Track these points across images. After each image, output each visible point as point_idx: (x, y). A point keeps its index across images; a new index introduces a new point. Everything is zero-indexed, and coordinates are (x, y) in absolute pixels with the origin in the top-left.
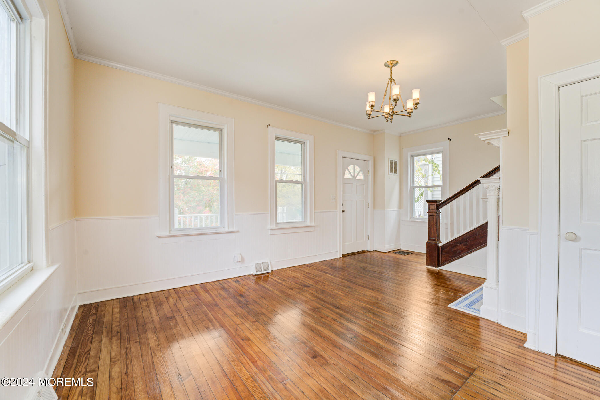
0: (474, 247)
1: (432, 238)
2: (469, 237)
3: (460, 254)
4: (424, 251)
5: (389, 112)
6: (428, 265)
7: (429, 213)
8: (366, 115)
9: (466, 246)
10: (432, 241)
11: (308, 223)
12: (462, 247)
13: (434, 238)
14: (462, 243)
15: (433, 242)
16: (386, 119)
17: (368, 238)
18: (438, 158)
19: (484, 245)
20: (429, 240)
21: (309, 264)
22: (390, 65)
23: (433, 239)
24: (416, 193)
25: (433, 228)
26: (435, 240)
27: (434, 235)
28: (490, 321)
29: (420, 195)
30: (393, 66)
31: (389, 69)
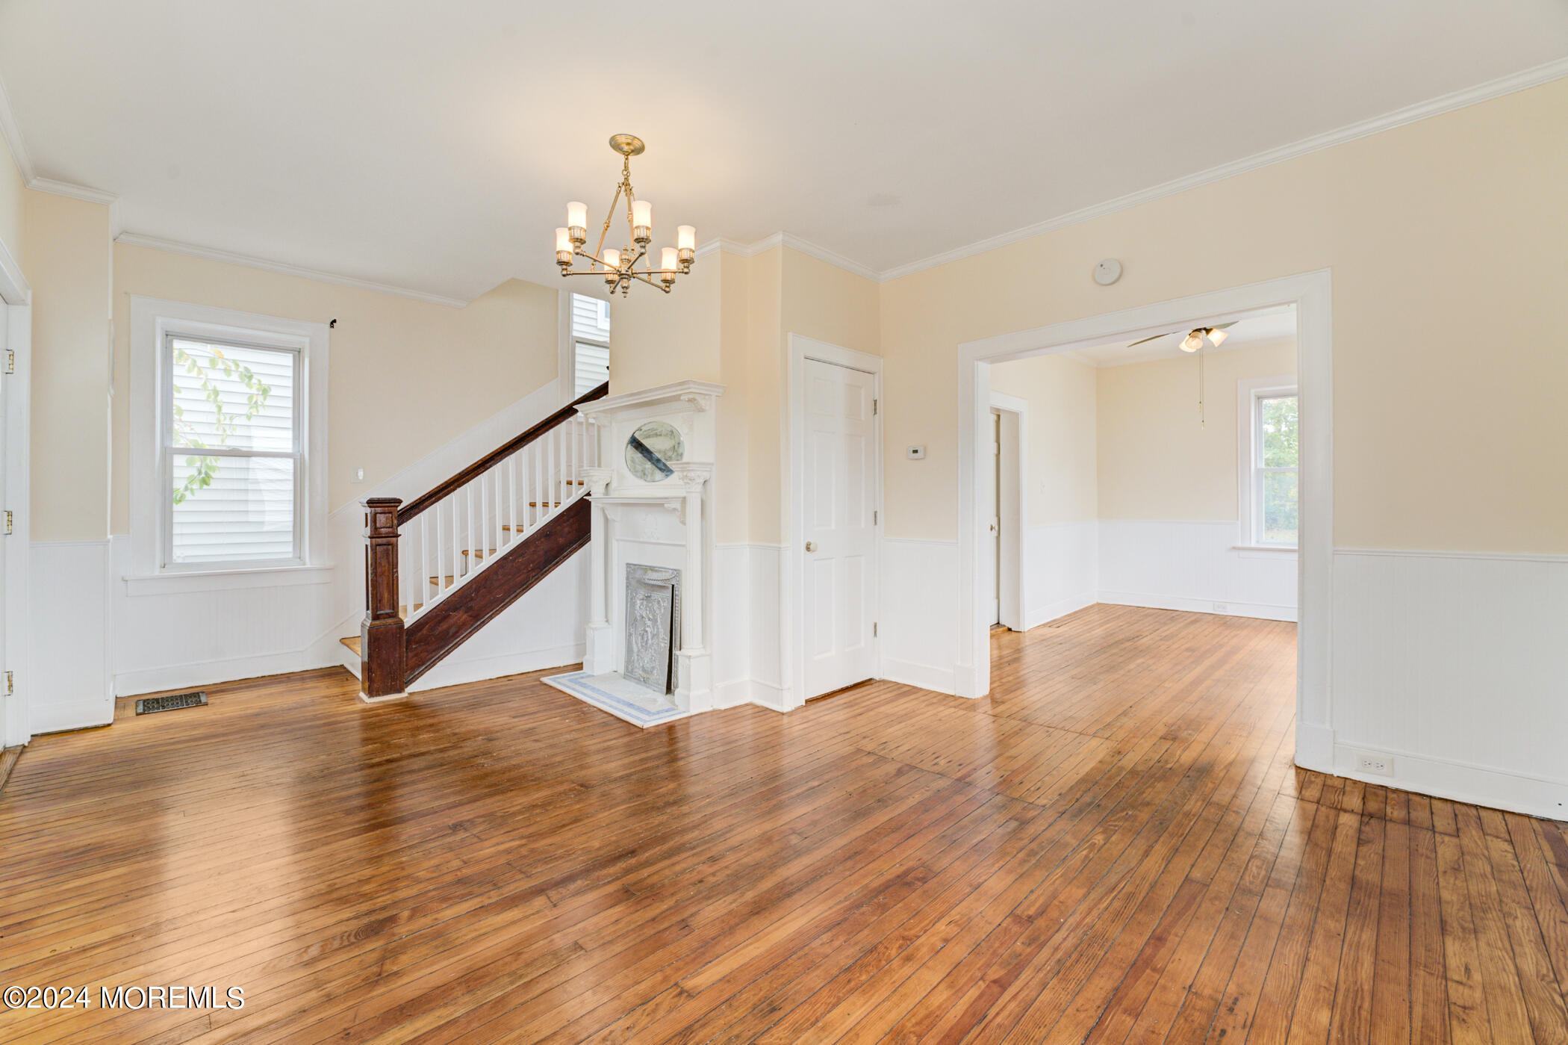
0: (488, 610)
1: (383, 612)
2: (477, 590)
3: (455, 635)
5: (620, 267)
6: (378, 695)
7: (376, 538)
9: (470, 614)
10: (383, 619)
12: (460, 616)
13: (390, 608)
14: (461, 607)
15: (390, 621)
16: (608, 285)
18: (272, 367)
19: (507, 601)
20: (376, 617)
22: (626, 148)
23: (387, 614)
24: (177, 473)
25: (385, 582)
26: (394, 614)
27: (389, 601)
28: (702, 714)
29: (191, 480)
30: (633, 151)
31: (622, 157)
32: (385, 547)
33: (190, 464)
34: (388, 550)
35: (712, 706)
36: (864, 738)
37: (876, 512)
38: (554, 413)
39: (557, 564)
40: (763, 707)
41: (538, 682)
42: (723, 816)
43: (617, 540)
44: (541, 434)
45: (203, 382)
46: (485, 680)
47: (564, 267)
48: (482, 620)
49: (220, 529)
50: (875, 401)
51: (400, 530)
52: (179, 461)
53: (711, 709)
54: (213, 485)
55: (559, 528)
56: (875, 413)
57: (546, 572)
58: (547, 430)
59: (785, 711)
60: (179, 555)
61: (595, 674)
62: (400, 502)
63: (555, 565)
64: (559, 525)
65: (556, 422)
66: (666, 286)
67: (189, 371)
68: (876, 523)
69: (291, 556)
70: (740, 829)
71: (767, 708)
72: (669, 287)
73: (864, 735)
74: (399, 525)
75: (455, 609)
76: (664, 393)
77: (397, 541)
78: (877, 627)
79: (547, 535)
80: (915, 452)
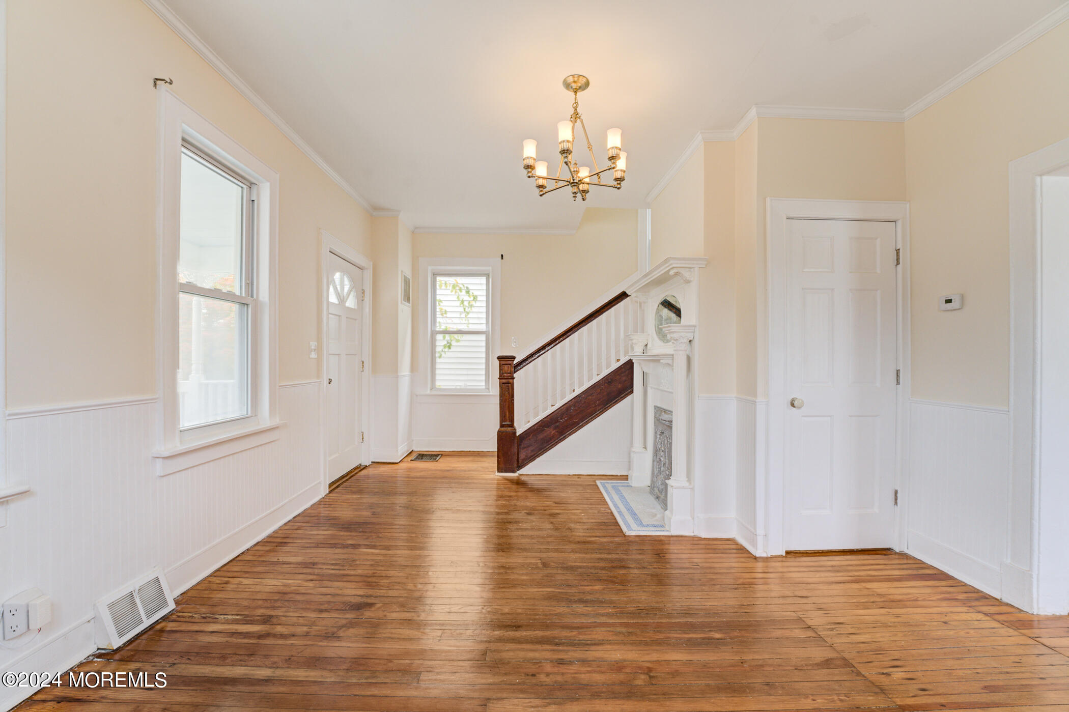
0: (569, 429)
1: (505, 423)
2: (561, 415)
4: (494, 448)
6: (502, 472)
7: (501, 379)
8: (524, 167)
9: (557, 430)
10: (506, 427)
11: (265, 419)
12: (551, 431)
13: (509, 422)
14: (552, 425)
15: (509, 429)
17: (363, 438)
18: (478, 285)
19: (581, 424)
20: (502, 426)
21: (268, 537)
22: (575, 86)
23: (507, 424)
24: (438, 343)
25: (507, 406)
26: (512, 425)
27: (509, 417)
28: (682, 536)
29: (445, 346)
30: (580, 87)
31: (572, 94)
32: (507, 384)
33: (444, 337)
34: (508, 386)
35: (693, 532)
36: (820, 609)
37: (898, 372)
38: (614, 296)
39: (616, 402)
40: (741, 545)
41: (594, 483)
42: (608, 629)
43: (651, 388)
44: (605, 312)
45: (457, 296)
46: (566, 475)
47: (541, 189)
48: (564, 435)
49: (453, 372)
50: (898, 251)
51: (515, 375)
52: (439, 337)
53: (692, 534)
54: (453, 349)
55: (618, 377)
56: (898, 263)
57: (607, 407)
58: (610, 308)
59: (758, 555)
60: (438, 384)
61: (633, 486)
62: (514, 358)
63: (614, 403)
64: (618, 375)
65: (616, 302)
66: (618, 184)
67: (452, 291)
68: (898, 383)
69: (484, 387)
70: (608, 647)
71: (745, 548)
72: (619, 184)
73: (822, 606)
74: (515, 372)
75: (548, 426)
76: (660, 271)
77: (513, 381)
78: (899, 495)
79: (609, 382)
80: (949, 301)
